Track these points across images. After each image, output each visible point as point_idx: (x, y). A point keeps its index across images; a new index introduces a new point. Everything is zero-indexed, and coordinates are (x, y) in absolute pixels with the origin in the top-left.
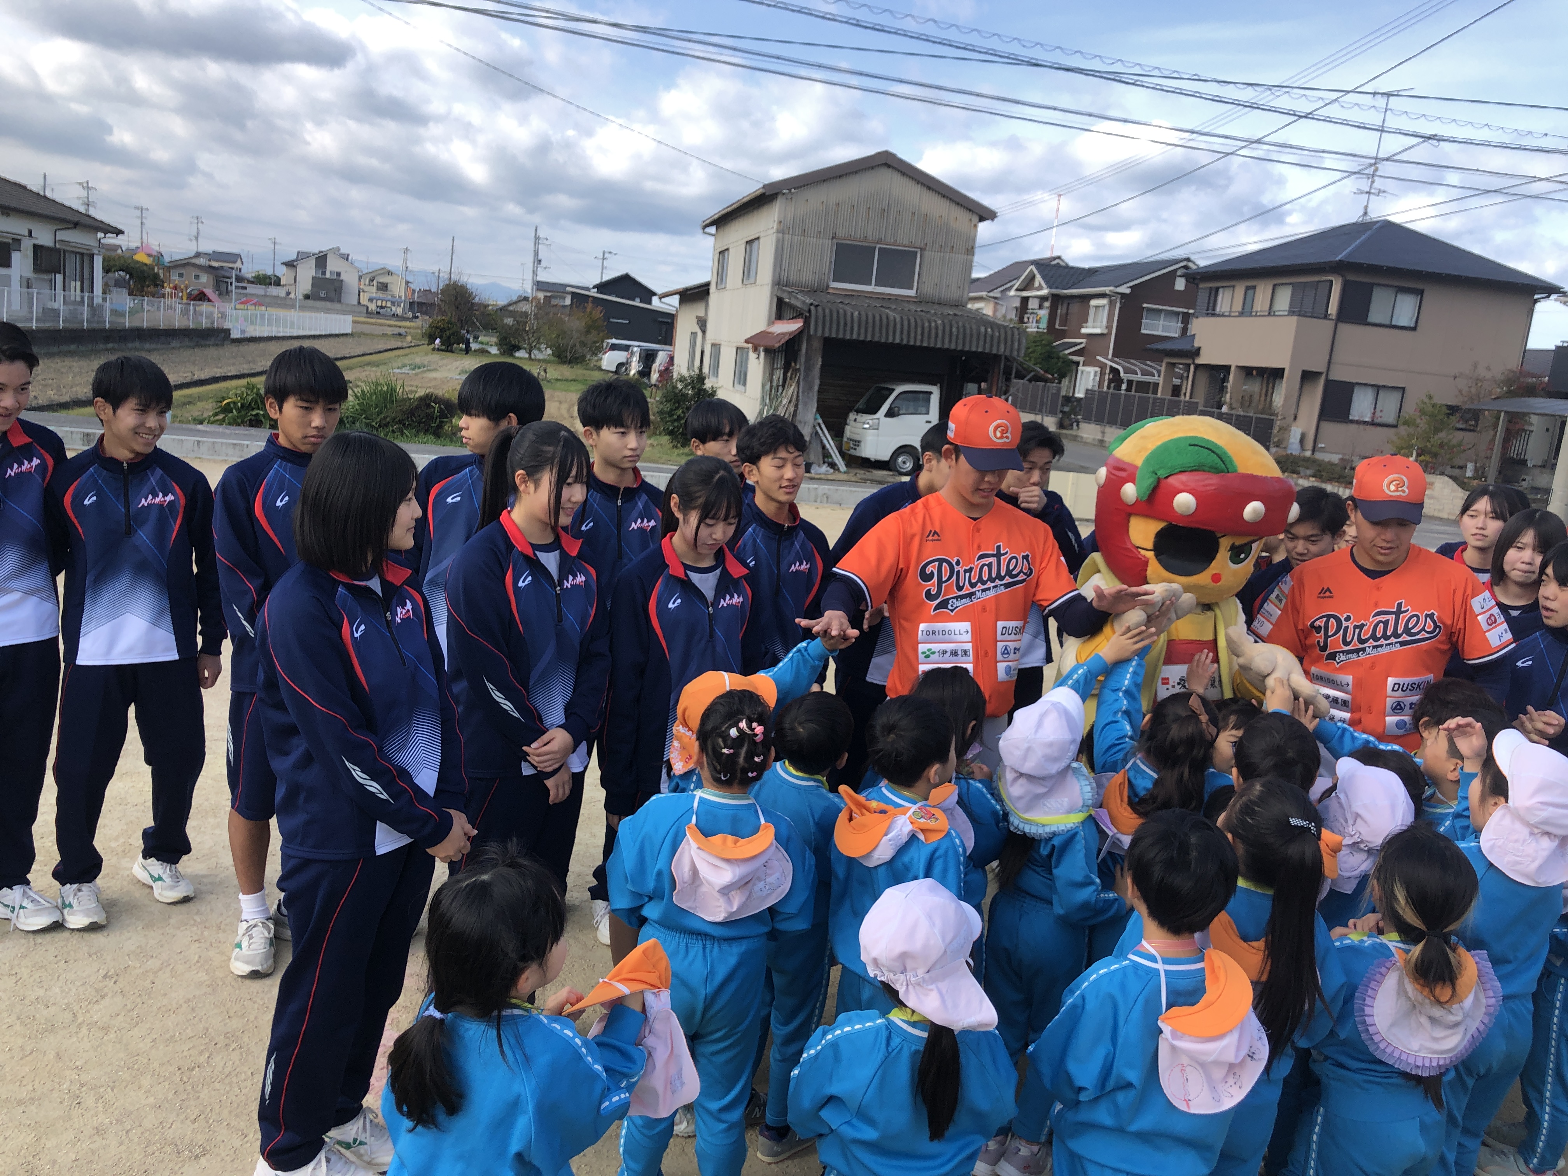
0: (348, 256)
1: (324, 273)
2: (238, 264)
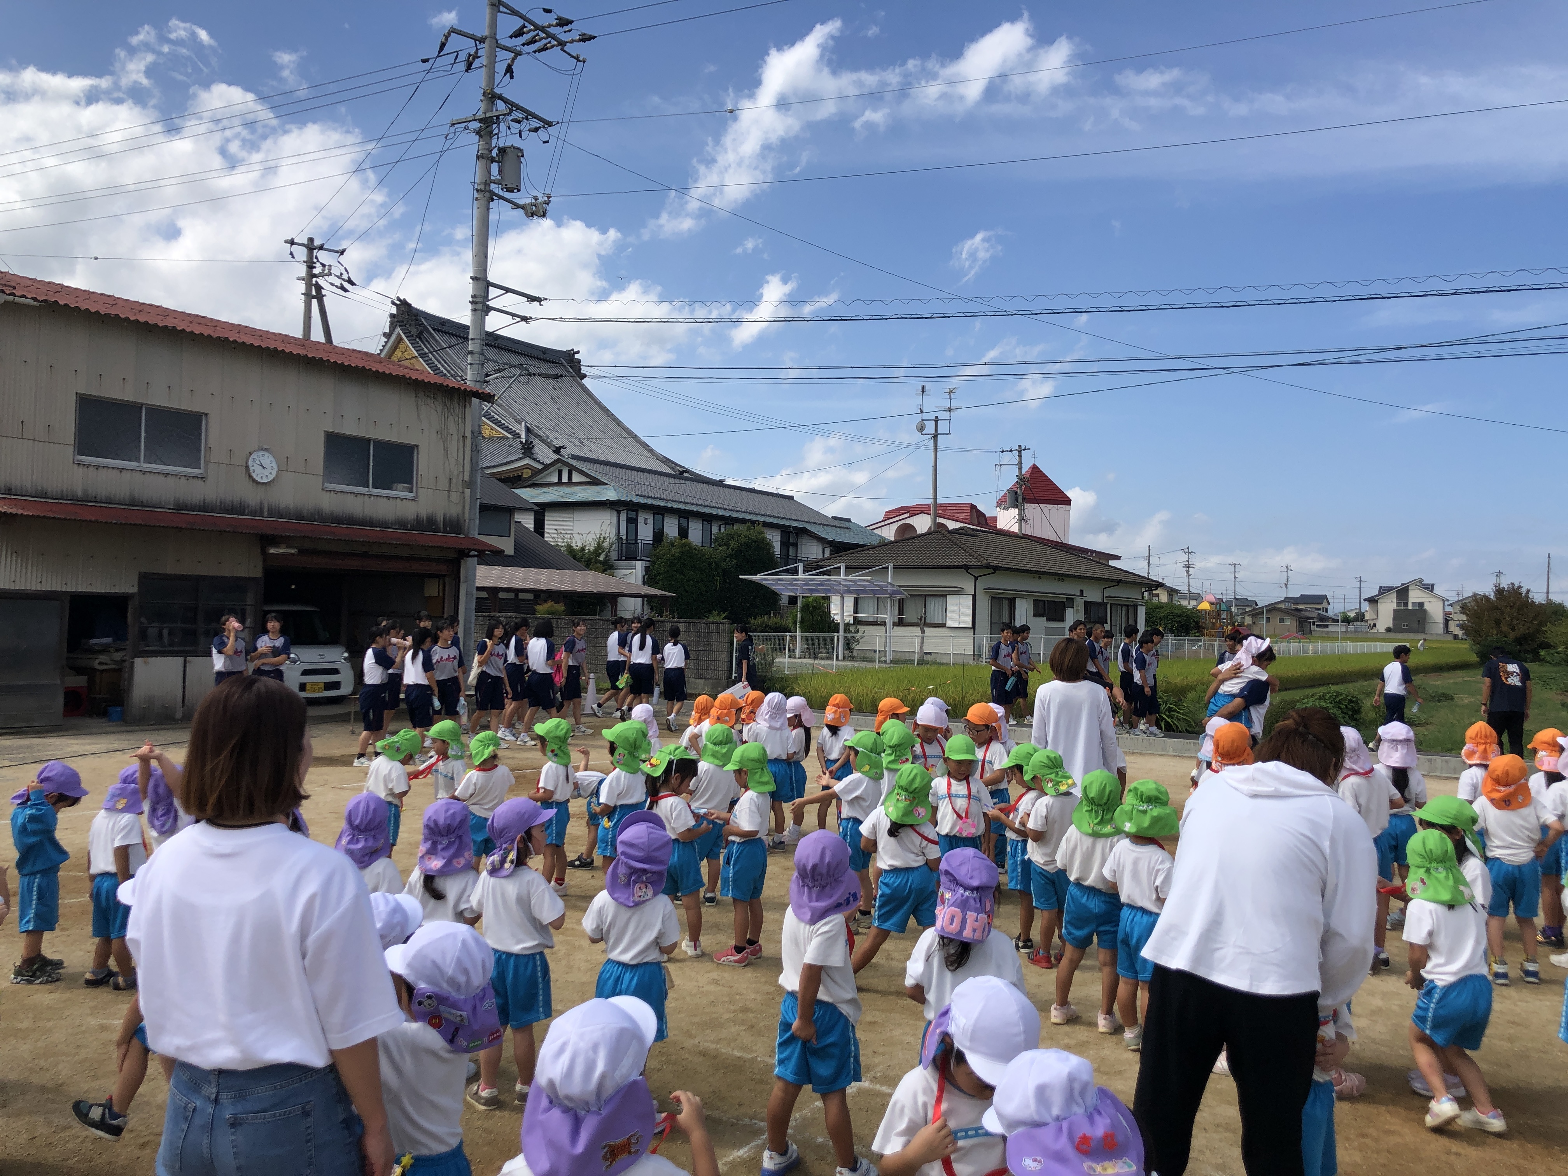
0: (1433, 585)
1: (1406, 605)
2: (1325, 605)
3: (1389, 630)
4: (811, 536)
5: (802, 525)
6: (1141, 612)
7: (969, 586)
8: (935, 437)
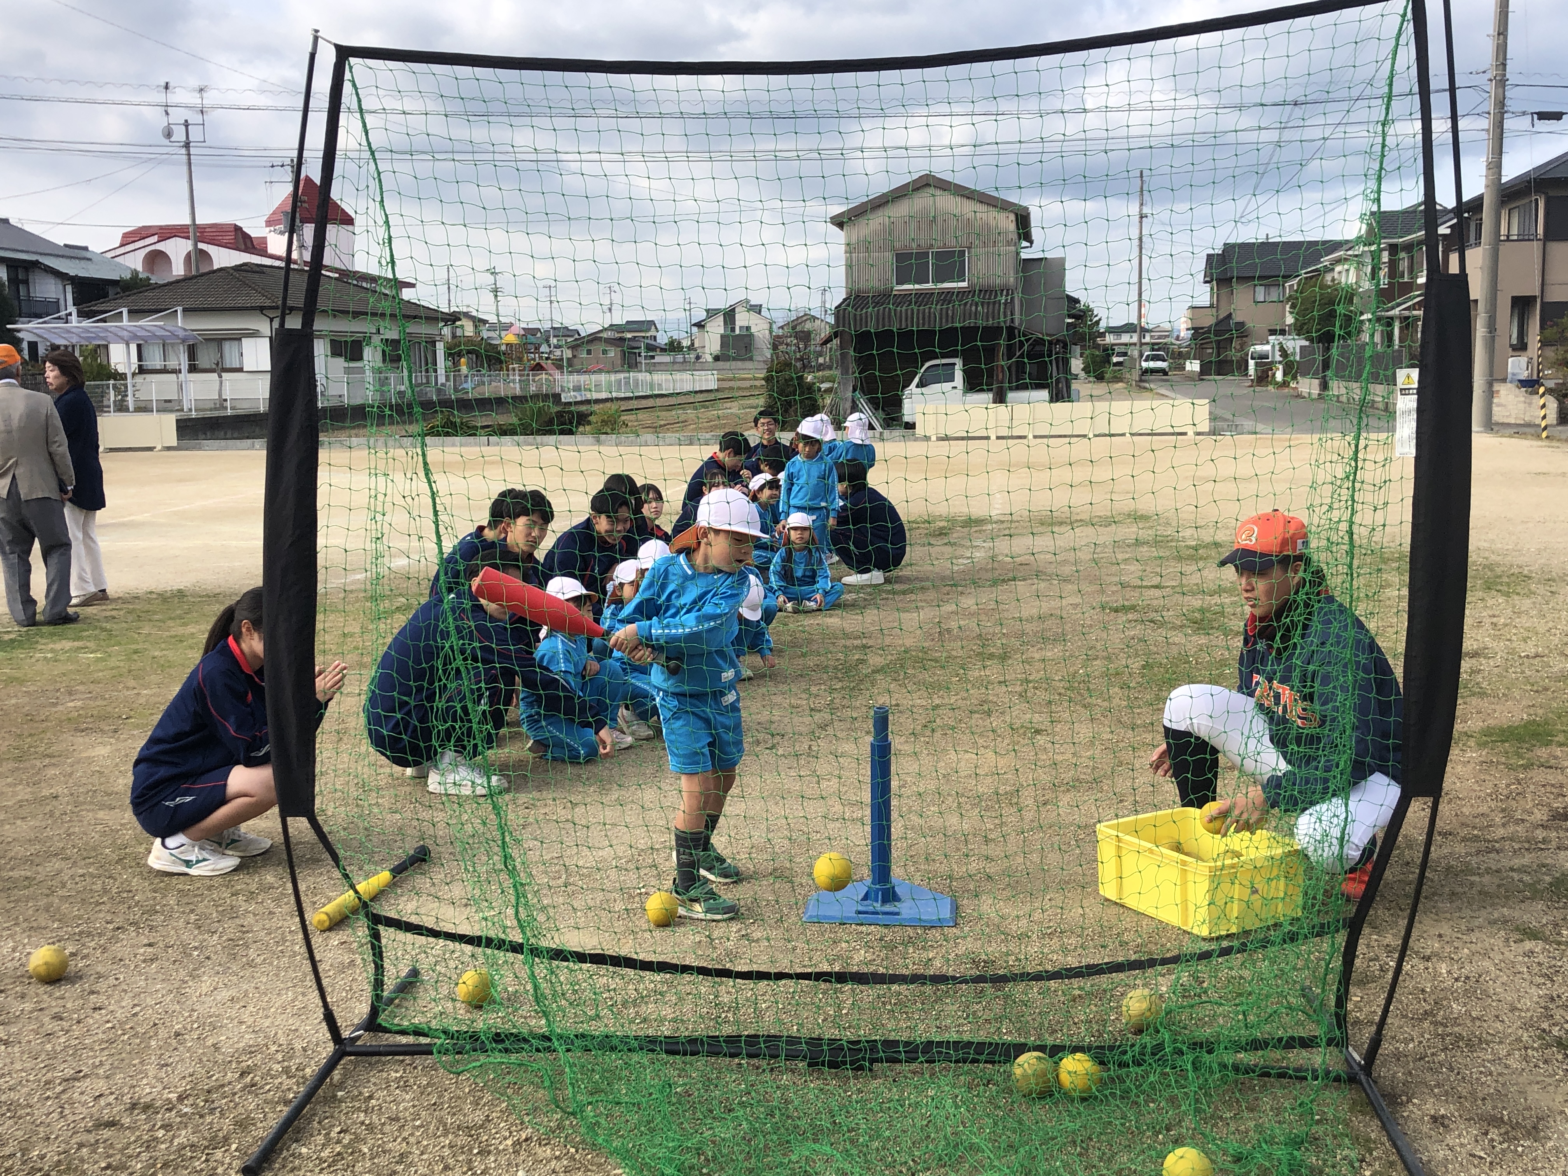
0: (760, 306)
1: (733, 330)
2: (652, 332)
3: (717, 358)
4: (46, 271)
5: (33, 258)
6: (440, 347)
7: (265, 327)
8: (187, 145)
